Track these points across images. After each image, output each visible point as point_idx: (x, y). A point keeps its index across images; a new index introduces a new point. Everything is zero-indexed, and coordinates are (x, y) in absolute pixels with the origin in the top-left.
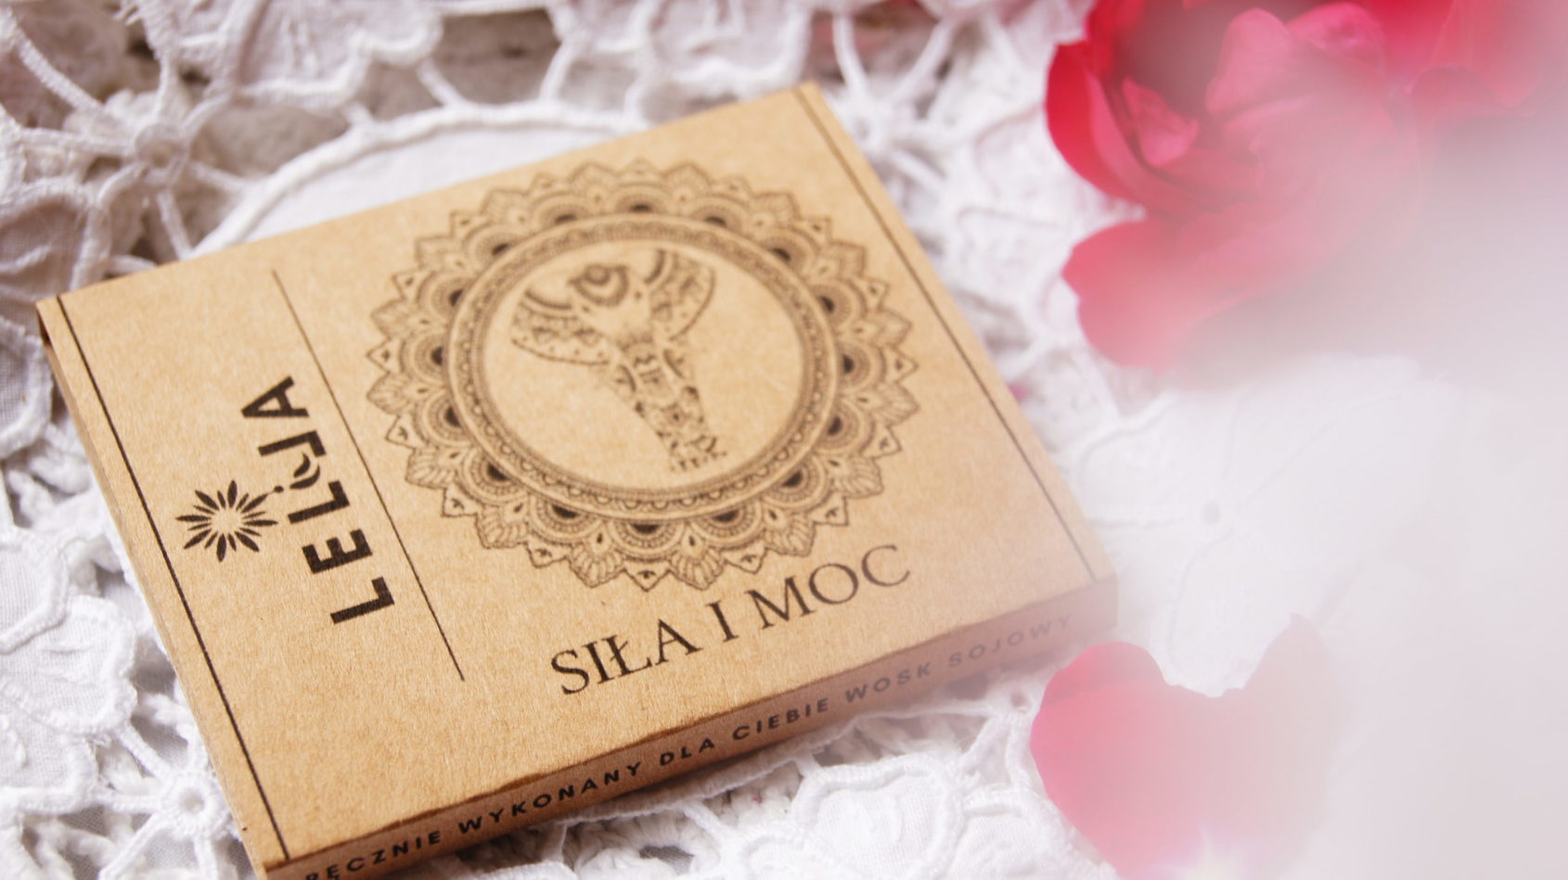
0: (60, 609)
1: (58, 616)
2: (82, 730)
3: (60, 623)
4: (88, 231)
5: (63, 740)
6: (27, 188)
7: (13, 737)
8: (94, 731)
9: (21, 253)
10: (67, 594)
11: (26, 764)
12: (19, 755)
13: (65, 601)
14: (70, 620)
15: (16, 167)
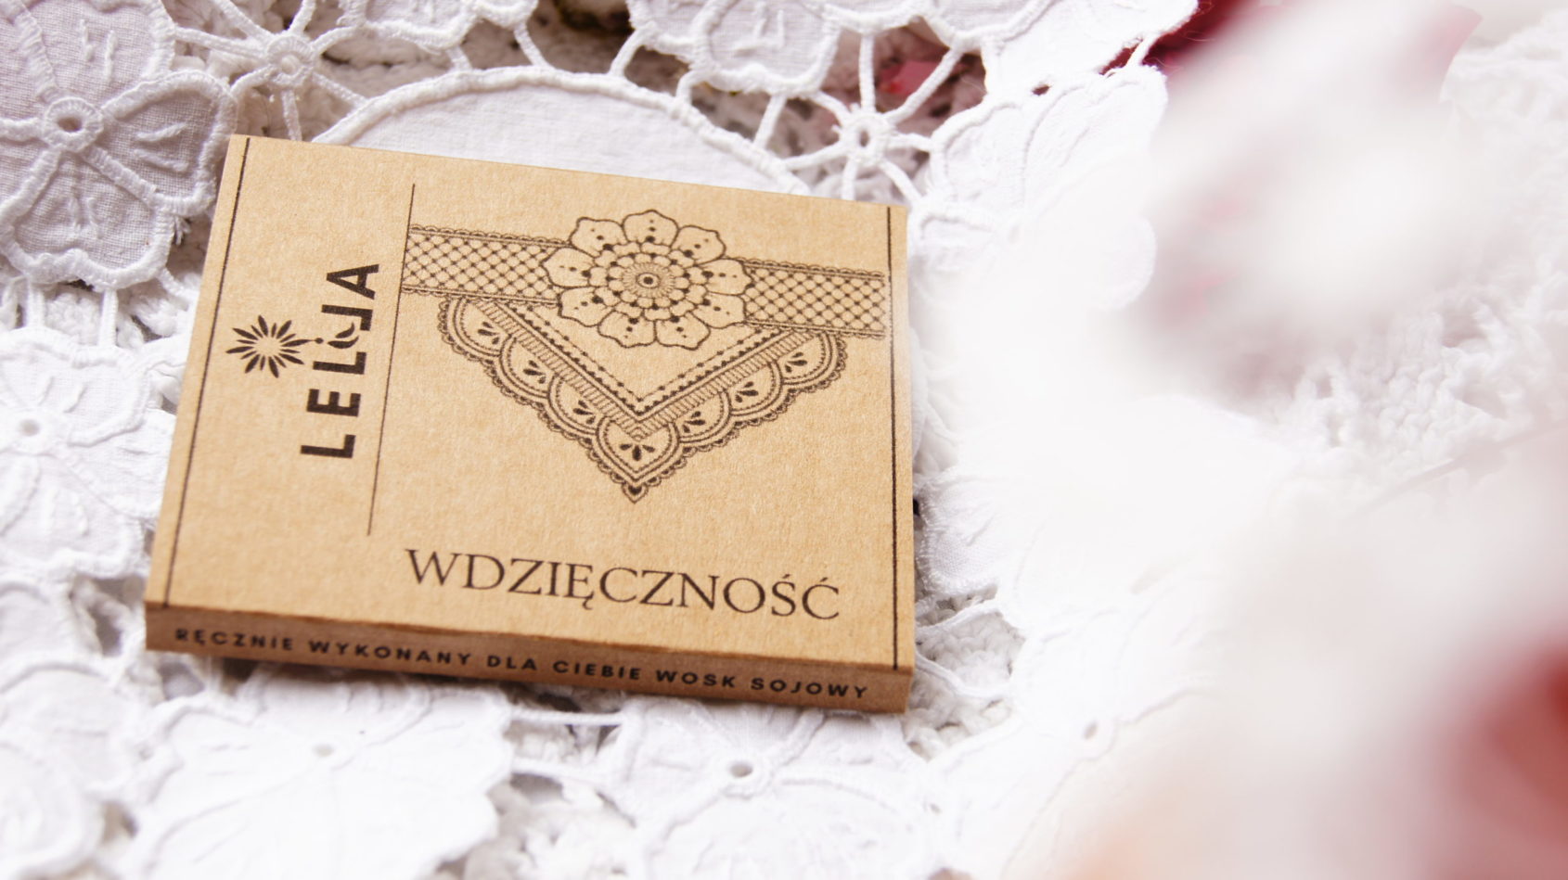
0: (138, 417)
1: (136, 422)
2: (137, 514)
3: (136, 429)
4: (219, 116)
5: (120, 520)
6: (171, 74)
7: (79, 511)
8: (147, 516)
9: (159, 127)
10: (146, 406)
11: (86, 534)
12: (82, 527)
13: (144, 411)
14: (145, 427)
15: (166, 56)
